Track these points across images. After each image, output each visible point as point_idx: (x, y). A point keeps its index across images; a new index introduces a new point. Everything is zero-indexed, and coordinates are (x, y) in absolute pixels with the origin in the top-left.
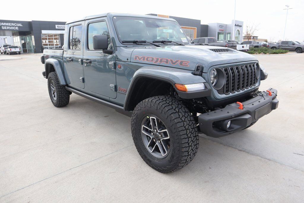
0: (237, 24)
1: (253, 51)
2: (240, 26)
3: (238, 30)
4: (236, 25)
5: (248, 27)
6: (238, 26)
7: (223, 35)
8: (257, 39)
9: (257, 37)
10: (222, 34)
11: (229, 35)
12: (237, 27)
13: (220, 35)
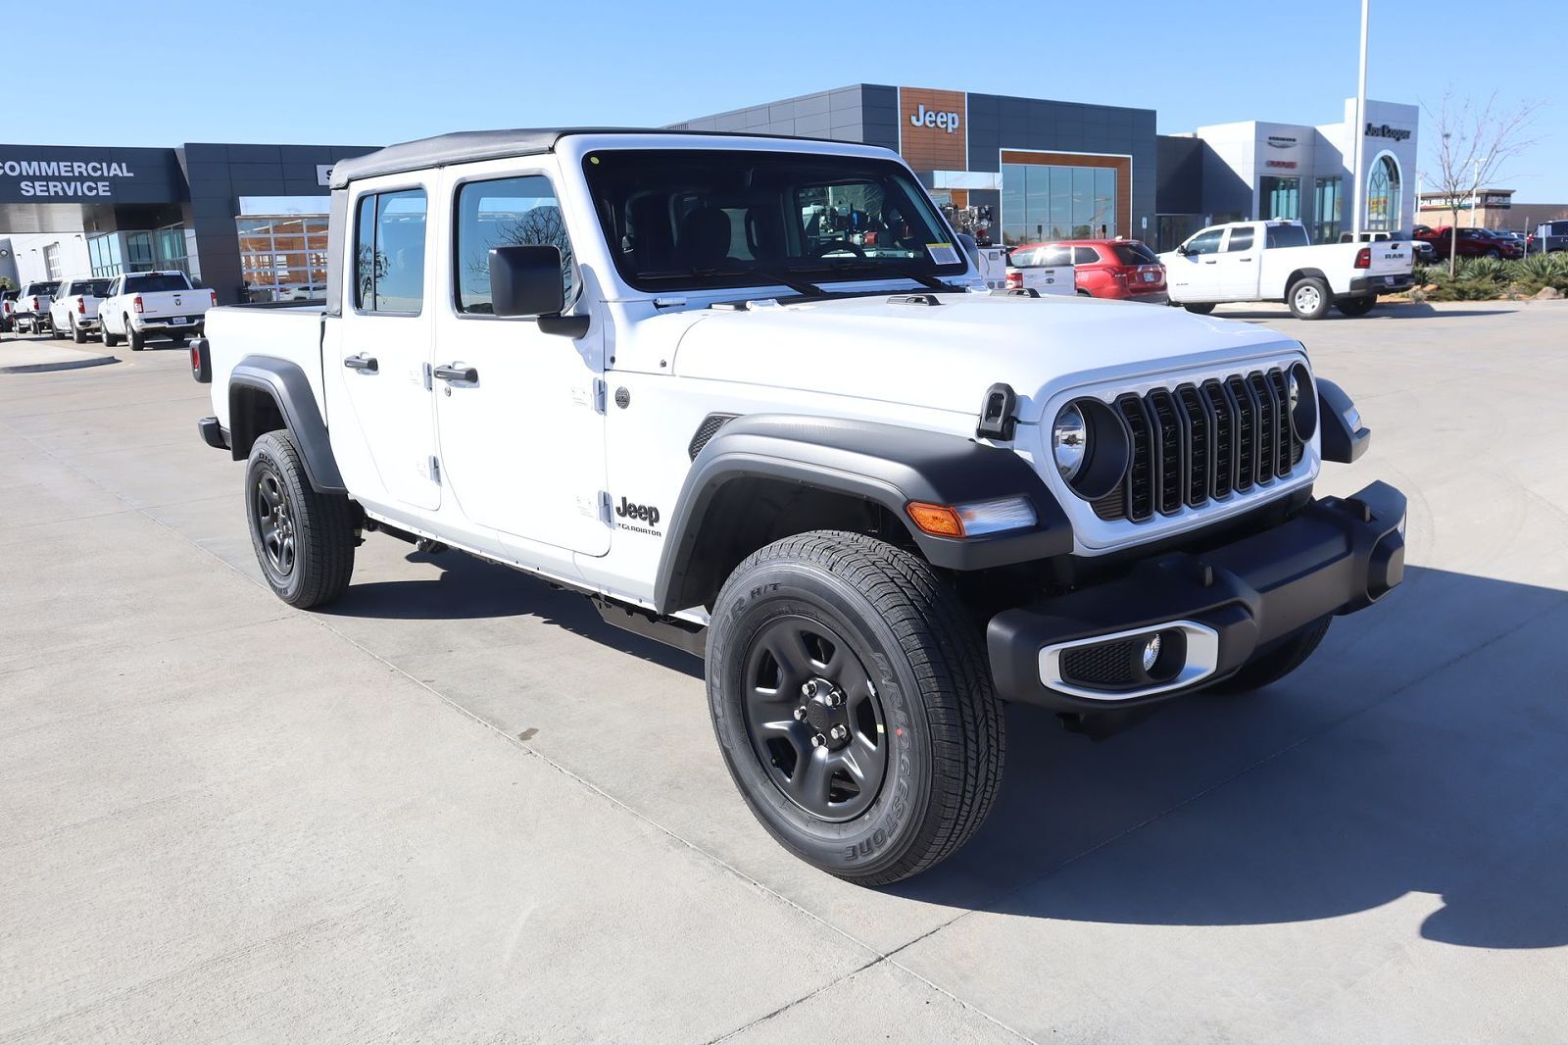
0: (1377, 125)
2: (1401, 135)
3: (1387, 160)
4: (1369, 130)
5: (1451, 141)
6: (1385, 131)
7: (1293, 193)
10: (1289, 185)
11: (1329, 190)
12: (1380, 138)
13: (1274, 193)
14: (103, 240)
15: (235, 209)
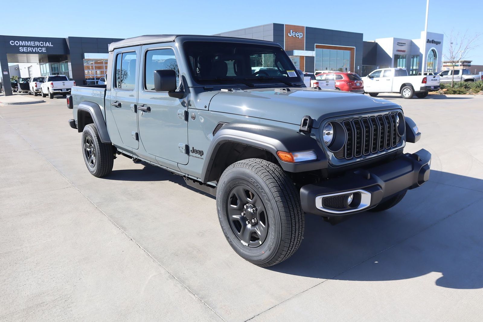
0: (431, 40)
1: (463, 88)
2: (438, 43)
3: (433, 51)
4: (428, 41)
5: (453, 45)
6: (433, 42)
7: (404, 60)
8: (470, 66)
9: (470, 62)
10: (403, 58)
11: (415, 59)
12: (431, 44)
13: (398, 60)
14: (44, 65)
15: (83, 57)
